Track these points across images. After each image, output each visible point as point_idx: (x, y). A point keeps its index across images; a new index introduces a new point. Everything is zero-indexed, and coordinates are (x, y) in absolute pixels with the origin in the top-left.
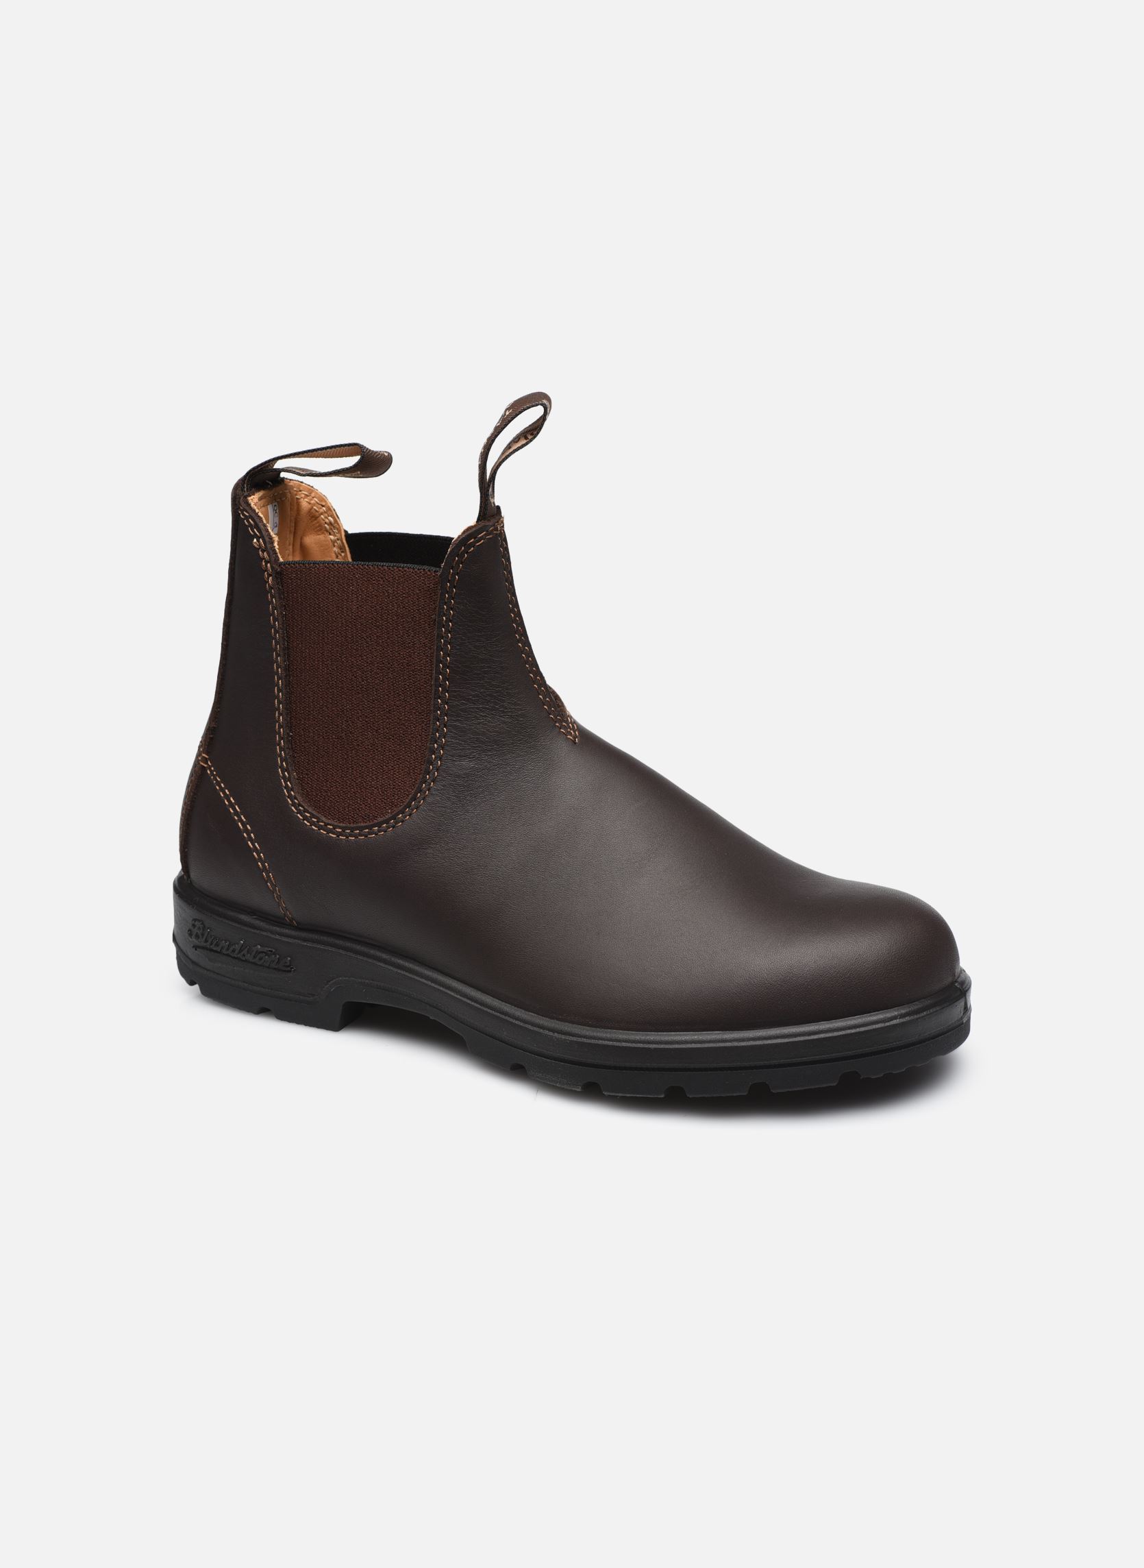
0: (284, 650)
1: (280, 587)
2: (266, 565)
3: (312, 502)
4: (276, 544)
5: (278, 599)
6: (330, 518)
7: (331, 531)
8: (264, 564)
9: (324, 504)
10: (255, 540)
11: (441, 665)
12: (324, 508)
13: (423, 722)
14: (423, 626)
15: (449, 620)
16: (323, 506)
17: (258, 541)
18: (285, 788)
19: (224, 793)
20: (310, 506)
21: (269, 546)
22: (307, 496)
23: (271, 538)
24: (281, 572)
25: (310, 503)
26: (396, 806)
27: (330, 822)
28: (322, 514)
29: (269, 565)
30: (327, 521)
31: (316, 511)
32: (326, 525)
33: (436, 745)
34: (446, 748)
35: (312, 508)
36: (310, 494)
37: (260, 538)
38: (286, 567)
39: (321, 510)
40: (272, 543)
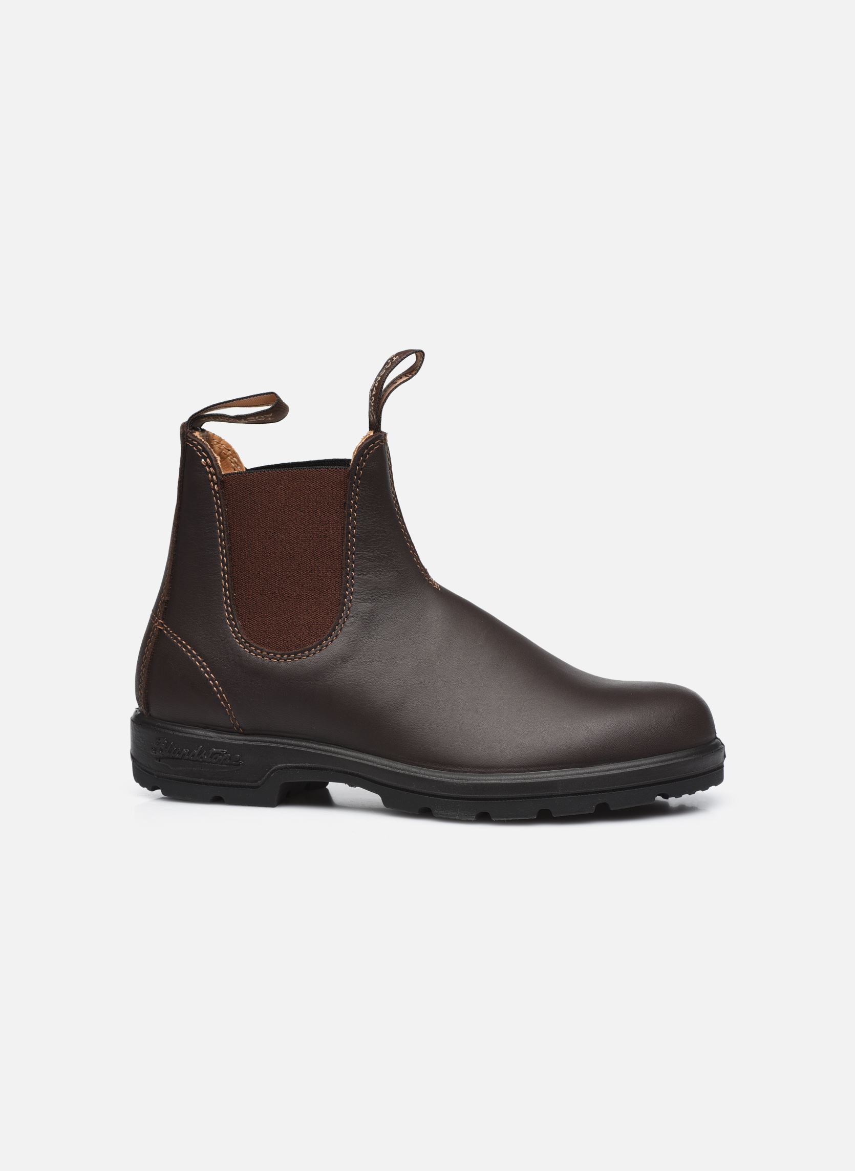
0: (227, 535)
1: (224, 491)
2: (212, 477)
3: (222, 448)
4: (219, 462)
5: (222, 500)
6: (234, 459)
7: (235, 468)
8: (210, 476)
9: (230, 449)
10: (203, 460)
11: (350, 535)
12: (230, 452)
13: (336, 577)
14: (336, 508)
15: (355, 503)
16: (229, 450)
17: (205, 460)
18: (233, 632)
19: (181, 643)
20: (220, 450)
21: (214, 463)
22: (218, 443)
23: (215, 458)
24: (223, 481)
25: (220, 448)
26: (320, 636)
27: (271, 651)
28: (228, 456)
29: (214, 477)
30: (232, 461)
31: (225, 454)
32: (232, 464)
33: (347, 592)
34: (354, 594)
35: (222, 451)
36: (220, 442)
37: (207, 458)
38: (228, 477)
39: (228, 454)
40: (216, 461)
